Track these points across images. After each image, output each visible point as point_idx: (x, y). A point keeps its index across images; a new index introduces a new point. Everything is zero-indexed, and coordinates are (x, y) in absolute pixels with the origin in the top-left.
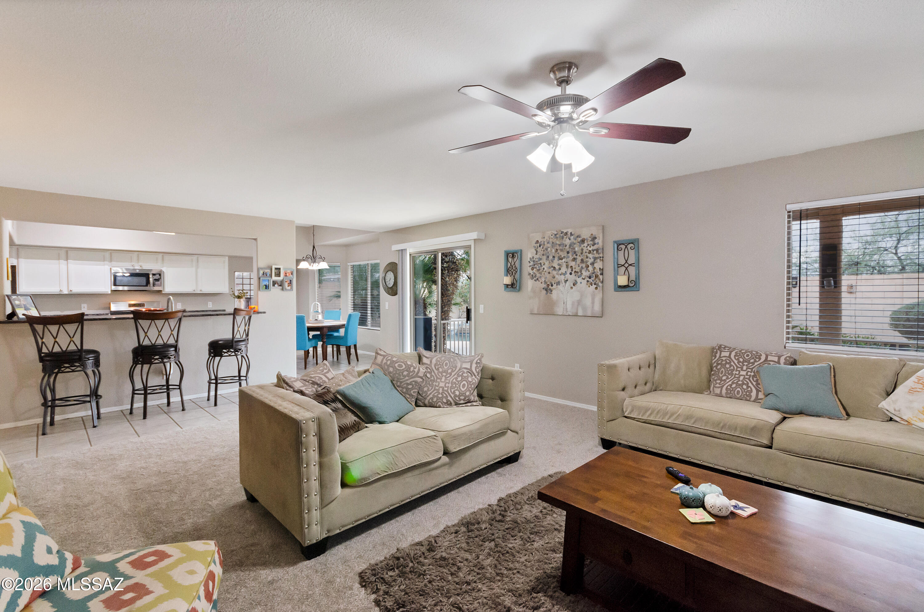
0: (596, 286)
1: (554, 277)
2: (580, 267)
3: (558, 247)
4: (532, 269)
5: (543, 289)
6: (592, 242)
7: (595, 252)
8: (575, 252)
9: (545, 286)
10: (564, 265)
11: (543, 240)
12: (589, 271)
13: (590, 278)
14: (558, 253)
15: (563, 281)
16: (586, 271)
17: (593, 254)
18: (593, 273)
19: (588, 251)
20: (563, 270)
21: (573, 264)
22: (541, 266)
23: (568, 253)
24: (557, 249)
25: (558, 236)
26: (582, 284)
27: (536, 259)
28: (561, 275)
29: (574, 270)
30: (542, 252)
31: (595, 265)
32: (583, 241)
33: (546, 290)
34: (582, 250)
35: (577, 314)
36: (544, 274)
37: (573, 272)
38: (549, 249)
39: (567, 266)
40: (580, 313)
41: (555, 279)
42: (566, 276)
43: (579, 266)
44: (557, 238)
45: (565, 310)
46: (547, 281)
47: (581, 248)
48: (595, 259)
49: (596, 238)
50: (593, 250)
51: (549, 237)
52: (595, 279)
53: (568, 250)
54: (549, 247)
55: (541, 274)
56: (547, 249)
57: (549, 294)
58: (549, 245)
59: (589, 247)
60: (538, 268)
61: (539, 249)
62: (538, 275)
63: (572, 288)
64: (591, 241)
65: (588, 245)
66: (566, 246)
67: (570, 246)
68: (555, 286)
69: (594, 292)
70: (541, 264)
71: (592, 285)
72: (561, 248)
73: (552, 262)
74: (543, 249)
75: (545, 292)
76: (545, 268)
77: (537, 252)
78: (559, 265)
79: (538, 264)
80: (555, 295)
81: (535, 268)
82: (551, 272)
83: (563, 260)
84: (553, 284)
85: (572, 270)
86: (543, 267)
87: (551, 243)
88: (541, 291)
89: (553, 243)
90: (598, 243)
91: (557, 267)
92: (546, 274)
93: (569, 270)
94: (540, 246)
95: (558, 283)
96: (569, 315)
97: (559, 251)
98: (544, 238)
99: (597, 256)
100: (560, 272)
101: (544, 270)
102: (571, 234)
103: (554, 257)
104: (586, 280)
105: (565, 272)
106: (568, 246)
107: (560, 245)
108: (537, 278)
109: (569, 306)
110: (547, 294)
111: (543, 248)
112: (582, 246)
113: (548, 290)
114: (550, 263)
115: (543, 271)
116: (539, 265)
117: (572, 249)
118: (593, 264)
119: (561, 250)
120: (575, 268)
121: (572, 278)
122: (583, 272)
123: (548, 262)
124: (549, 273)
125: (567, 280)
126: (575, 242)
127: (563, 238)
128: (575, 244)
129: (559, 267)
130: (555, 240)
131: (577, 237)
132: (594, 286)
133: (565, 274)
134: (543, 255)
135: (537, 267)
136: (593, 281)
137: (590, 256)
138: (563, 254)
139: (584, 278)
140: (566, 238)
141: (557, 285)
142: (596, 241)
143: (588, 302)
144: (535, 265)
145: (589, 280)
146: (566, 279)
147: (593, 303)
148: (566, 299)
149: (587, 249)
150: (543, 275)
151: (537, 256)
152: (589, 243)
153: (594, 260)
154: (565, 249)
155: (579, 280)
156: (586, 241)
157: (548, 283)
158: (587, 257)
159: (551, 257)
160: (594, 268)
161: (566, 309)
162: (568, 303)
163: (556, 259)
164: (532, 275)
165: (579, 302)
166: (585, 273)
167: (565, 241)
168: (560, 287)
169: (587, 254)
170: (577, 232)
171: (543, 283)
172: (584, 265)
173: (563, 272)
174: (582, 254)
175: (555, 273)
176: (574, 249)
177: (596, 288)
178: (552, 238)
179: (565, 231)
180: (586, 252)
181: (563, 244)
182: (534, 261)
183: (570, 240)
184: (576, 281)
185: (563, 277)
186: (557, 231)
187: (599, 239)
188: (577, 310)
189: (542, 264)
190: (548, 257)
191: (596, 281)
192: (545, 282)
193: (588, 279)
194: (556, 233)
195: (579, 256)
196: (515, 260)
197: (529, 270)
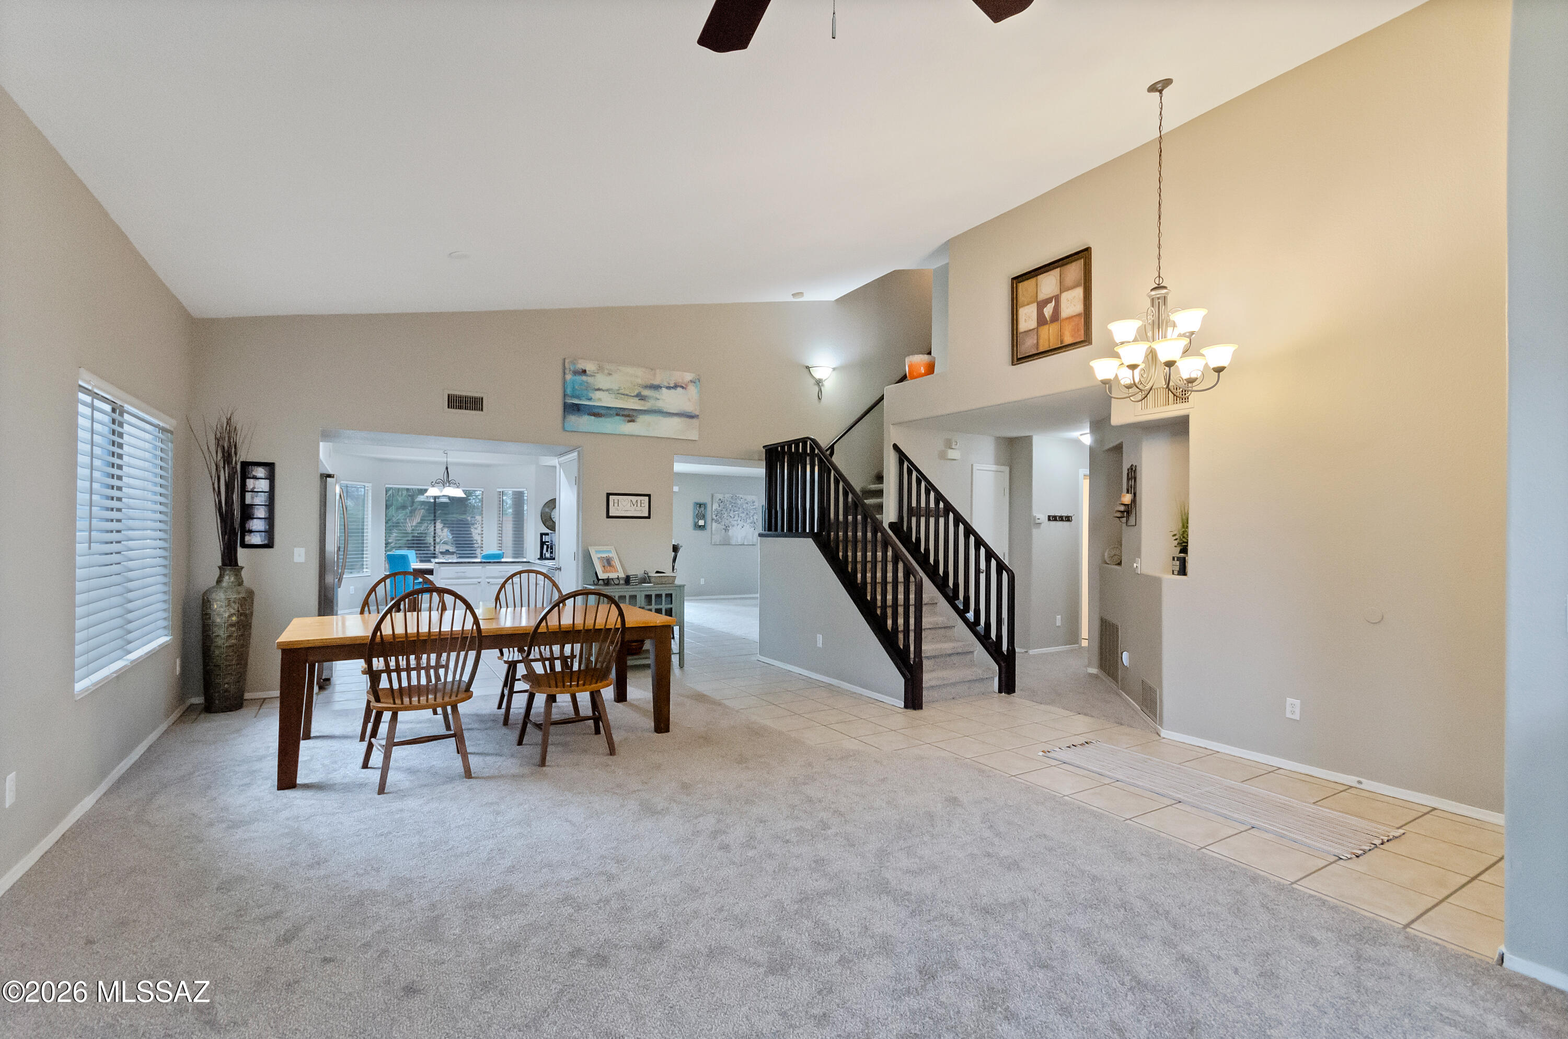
4: (716, 516)
6: (753, 504)
7: (754, 510)
8: (743, 509)
10: (737, 515)
11: (724, 498)
13: (751, 523)
18: (753, 521)
19: (750, 509)
20: (736, 518)
26: (747, 526)
28: (734, 521)
30: (723, 506)
43: (745, 517)
59: (751, 507)
61: (721, 504)
62: (720, 520)
67: (741, 505)
69: (753, 531)
70: (722, 513)
71: (752, 528)
75: (724, 531)
77: (719, 505)
79: (720, 513)
80: (730, 533)
82: (728, 519)
83: (736, 512)
84: (730, 526)
86: (724, 515)
91: (732, 516)
94: (722, 502)
95: (733, 526)
96: (739, 544)
102: (741, 498)
103: (730, 510)
111: (724, 504)
112: (747, 505)
113: (726, 529)
118: (753, 516)
119: (735, 507)
121: (741, 523)
122: (748, 520)
125: (738, 524)
131: (745, 500)
135: (719, 515)
137: (752, 511)
139: (748, 523)
140: (738, 500)
143: (750, 536)
144: (718, 513)
147: (753, 537)
148: (738, 535)
151: (720, 508)
155: (745, 525)
156: (749, 503)
159: (728, 510)
163: (732, 511)
165: (745, 537)
168: (734, 528)
170: (745, 497)
172: (748, 516)
174: (747, 510)
182: (717, 511)
187: (756, 503)
188: (744, 542)
191: (755, 526)
192: (725, 525)
196: (702, 509)
197: (714, 517)
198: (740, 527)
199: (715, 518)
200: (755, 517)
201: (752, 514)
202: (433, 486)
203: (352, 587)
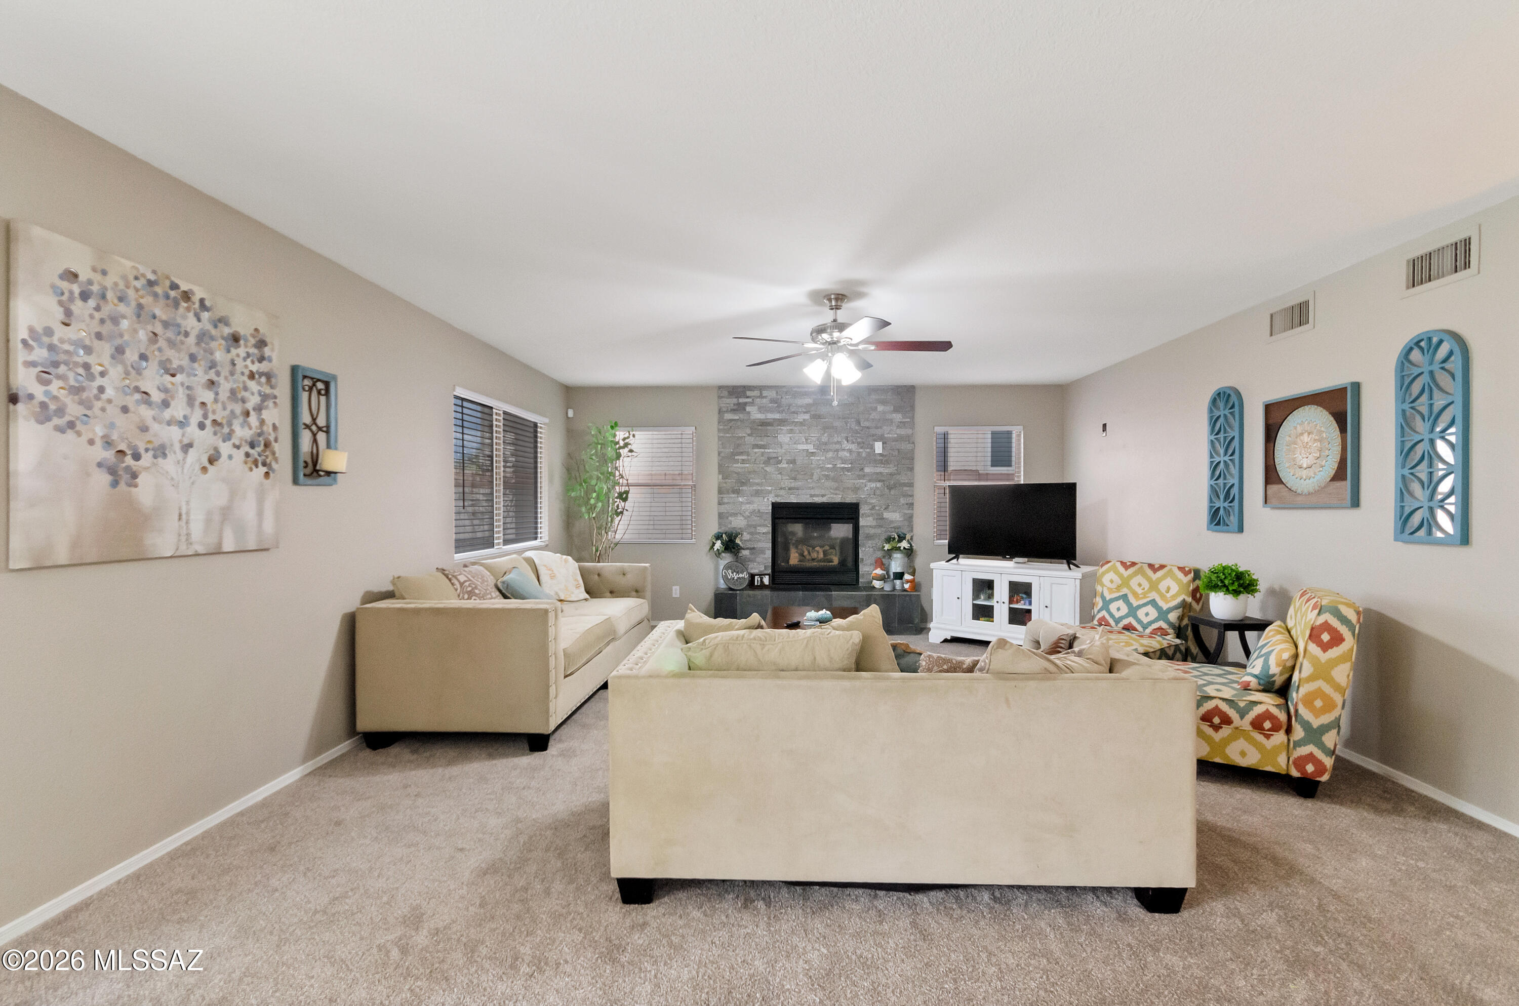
0: (265, 469)
1: (144, 429)
2: (227, 412)
3: (159, 329)
4: (45, 379)
5: (100, 465)
6: (256, 350)
7: (263, 379)
8: (213, 365)
9: (109, 455)
10: (181, 394)
11: (97, 277)
12: (250, 428)
13: (252, 445)
14: (160, 350)
15: (177, 447)
16: (242, 426)
17: (259, 383)
18: (259, 435)
19: (247, 372)
20: (178, 409)
21: (207, 396)
22: (91, 378)
23: (193, 358)
24: (155, 334)
25: (158, 290)
26: (233, 459)
29: (211, 417)
31: (265, 414)
32: (235, 339)
33: (112, 471)
34: (233, 364)
35: (220, 544)
36: (103, 410)
37: (208, 423)
38: (125, 324)
39: (191, 400)
40: (229, 545)
41: (148, 436)
42: (189, 430)
43: (224, 408)
44: (156, 295)
45: (183, 538)
46: (115, 436)
47: (229, 356)
48: (265, 397)
49: (263, 342)
50: (261, 374)
51: (124, 278)
52: (264, 451)
53: (194, 350)
54: (124, 317)
55: (88, 407)
56: (115, 320)
57: (122, 486)
58: (122, 308)
59: (249, 360)
60: (72, 382)
61: (80, 310)
62: (73, 408)
63: (204, 469)
64: (254, 345)
65: (248, 355)
66: (187, 334)
68: (147, 459)
69: (261, 484)
70: (87, 367)
71: (257, 466)
73: (139, 372)
74: (97, 315)
75: (105, 478)
76: (110, 392)
77: (68, 313)
78: (164, 389)
79: (76, 364)
80: (147, 488)
82: (130, 408)
83: (179, 378)
84: (142, 451)
85: (205, 416)
86: (99, 381)
87: (133, 304)
88: (88, 473)
89: (140, 307)
90: (270, 360)
91: (157, 396)
92: (113, 411)
93: (197, 416)
94: (84, 297)
95: (161, 451)
96: (197, 555)
97: (162, 343)
98: (104, 273)
99: (267, 390)
100: (167, 414)
101: (104, 396)
102: (203, 305)
103: (143, 357)
104: (241, 451)
105: (185, 417)
106: (192, 340)
107: (166, 324)
109: (197, 528)
110: (115, 484)
111: (98, 309)
112: (234, 351)
113: (119, 469)
114: (127, 373)
115: (97, 398)
116: (81, 371)
117: (205, 351)
118: (259, 409)
119: (171, 343)
120: (214, 412)
121: (205, 439)
122: (236, 426)
123: (120, 368)
124: (125, 410)
125: (190, 444)
126: (213, 332)
127: (176, 305)
128: (212, 338)
129: (163, 396)
130: (147, 300)
131: (219, 319)
132: (262, 469)
133: (182, 424)
134: (99, 336)
135: (71, 375)
136: (260, 455)
137: (252, 385)
138: (178, 359)
139: (237, 443)
140: (187, 308)
141: (155, 457)
142: (267, 351)
143: (247, 510)
144: (56, 364)
145: (251, 451)
146: (186, 441)
147: (260, 514)
148: (188, 503)
149: (246, 367)
150: (96, 410)
151: (71, 334)
152: (250, 349)
153: (263, 401)
154: (182, 343)
155: (226, 449)
156: (242, 342)
157: (122, 447)
158: (246, 389)
159: (131, 356)
160: (262, 422)
161: (188, 535)
162: (192, 517)
165: (226, 513)
166: (242, 433)
167: (184, 317)
168: (168, 464)
169: (245, 378)
171: (99, 442)
172: (238, 408)
173: (176, 414)
174: (232, 373)
175: (146, 413)
176: (212, 354)
177: (267, 474)
178: (137, 290)
179: (184, 287)
180: (243, 374)
181: (179, 326)
182: (51, 348)
183: (199, 320)
184: (216, 449)
185: (174, 433)
186: (154, 272)
187: (271, 349)
188: (221, 538)
189: (97, 370)
190: (120, 351)
191: (267, 457)
192: (108, 443)
193: (247, 448)
194: (152, 277)
195: (226, 378)
198: (196, 457)
200: (269, 415)
201: (254, 400)
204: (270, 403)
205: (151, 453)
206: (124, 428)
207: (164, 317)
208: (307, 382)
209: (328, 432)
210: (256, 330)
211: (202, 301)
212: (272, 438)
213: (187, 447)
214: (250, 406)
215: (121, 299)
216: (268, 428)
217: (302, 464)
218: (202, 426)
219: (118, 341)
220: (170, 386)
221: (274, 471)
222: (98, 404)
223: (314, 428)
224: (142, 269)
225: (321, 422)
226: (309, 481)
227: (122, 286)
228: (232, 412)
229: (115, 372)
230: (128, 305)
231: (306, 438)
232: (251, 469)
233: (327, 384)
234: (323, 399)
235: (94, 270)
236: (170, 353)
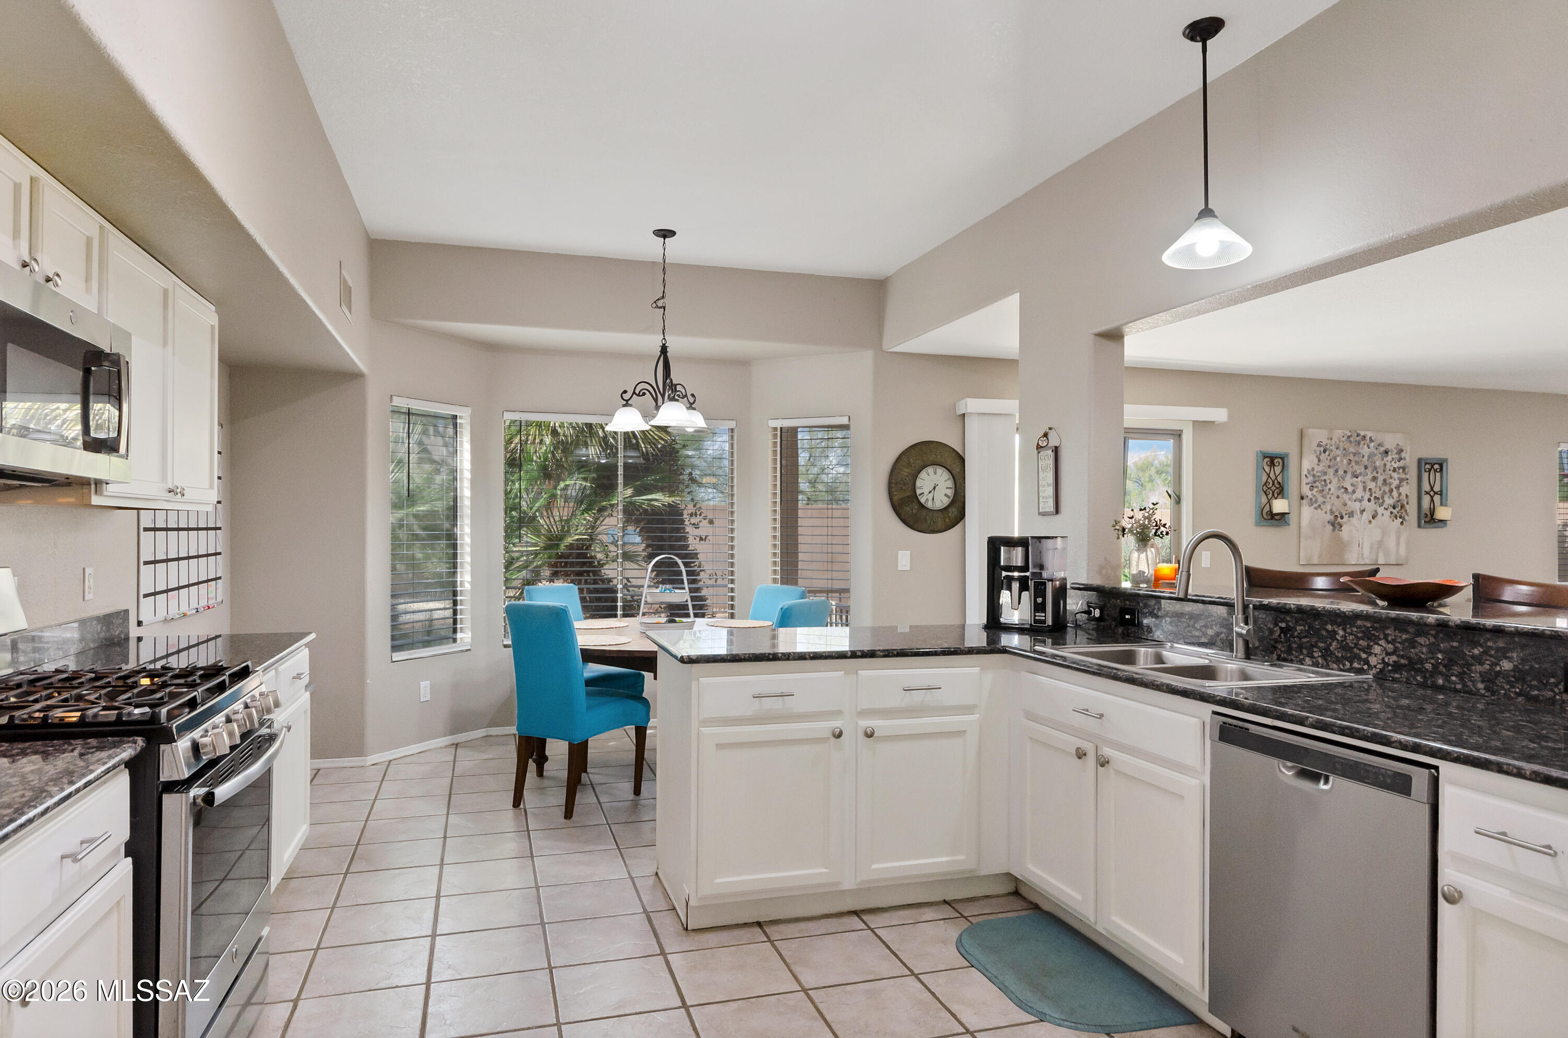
0: (1401, 520)
1: (1345, 505)
2: (1381, 492)
3: (1352, 457)
4: (1312, 488)
5: (1329, 522)
6: (1397, 456)
7: (1401, 470)
8: (1375, 468)
9: (1332, 518)
10: (1360, 486)
11: (1329, 442)
12: (1393, 498)
13: (1394, 507)
14: (1352, 467)
15: (1359, 512)
16: (1389, 498)
17: (1399, 473)
18: (1398, 501)
19: (1392, 469)
20: (1359, 494)
21: (1372, 485)
22: (1326, 485)
23: (1366, 467)
24: (1350, 460)
25: (1352, 439)
26: (1384, 516)
27: (1317, 472)
28: (1355, 501)
29: (1374, 495)
30: (1328, 463)
31: (1401, 490)
32: (1387, 453)
33: (1333, 525)
34: (1385, 465)
35: (1377, 561)
36: (1330, 498)
37: (1372, 498)
38: (1338, 459)
39: (1365, 489)
40: (1381, 560)
41: (1346, 508)
42: (1363, 503)
43: (1380, 490)
44: (1351, 442)
45: (1360, 556)
46: (1334, 510)
47: (1383, 462)
48: (1401, 480)
49: (1402, 451)
50: (1399, 468)
51: (1339, 439)
52: (1400, 510)
53: (1366, 463)
54: (1338, 456)
55: (1325, 498)
56: (1335, 458)
57: (1336, 531)
58: (1338, 452)
59: (1393, 462)
60: (1320, 489)
61: (1323, 457)
62: (1320, 500)
63: (1370, 522)
64: (1396, 453)
65: (1393, 459)
66: (1363, 456)
67: (1369, 457)
68: (1346, 517)
69: (1399, 529)
70: (1325, 481)
71: (1396, 519)
72: (1356, 458)
73: (1344, 479)
74: (1329, 458)
75: (1330, 528)
76: (1333, 489)
77: (1319, 460)
78: (1352, 485)
79: (1321, 481)
80: (1346, 532)
81: (1316, 487)
82: (1340, 496)
83: (1360, 478)
84: (1344, 515)
85: (1371, 496)
86: (1329, 486)
87: (1342, 449)
88: (1325, 526)
89: (1344, 449)
90: (1405, 459)
91: (1350, 489)
92: (1334, 498)
93: (1367, 496)
94: (1325, 451)
95: (1351, 514)
97: (1353, 464)
98: (1331, 439)
99: (1403, 476)
100: (1354, 497)
101: (1331, 492)
102: (1371, 440)
103: (1345, 472)
104: (1389, 512)
105: (1362, 497)
106: (1366, 459)
107: (1355, 454)
108: (1318, 504)
109: (1366, 552)
110: (1334, 530)
111: (1329, 455)
112: (1385, 459)
113: (1336, 524)
114: (1339, 480)
115: (1329, 494)
116: (1323, 483)
117: (1371, 462)
118: (1398, 487)
119: (1357, 463)
120: (1375, 492)
121: (1371, 507)
122: (1386, 498)
123: (1336, 479)
124: (1338, 497)
125: (1364, 510)
126: (1376, 452)
127: (1359, 443)
129: (1353, 488)
130: (1347, 445)
131: (1379, 445)
132: (1400, 520)
133: (1360, 501)
134: (1329, 467)
135: (1320, 485)
136: (1398, 513)
137: (1395, 475)
138: (1359, 469)
139: (1386, 507)
140: (1364, 444)
141: (1349, 517)
142: (1403, 455)
143: (1391, 543)
144: (1315, 482)
145: (1393, 511)
146: (1362, 508)
147: (1398, 545)
148: (1362, 538)
149: (1392, 466)
150: (1328, 499)
151: (1320, 468)
152: (1394, 457)
153: (1400, 483)
154: (1361, 461)
155: (1380, 510)
156: (1390, 453)
157: (1337, 514)
158: (1391, 478)
159: (1341, 472)
160: (1400, 494)
161: (1362, 554)
162: (1364, 546)
163: (1349, 475)
164: (1311, 499)
165: (1380, 544)
166: (1389, 501)
167: (1362, 448)
168: (1354, 520)
169: (1391, 472)
170: (1379, 437)
171: (1328, 512)
172: (1387, 489)
173: (1358, 496)
174: (1384, 471)
175: (1346, 497)
176: (1375, 463)
177: (1402, 523)
178: (1343, 442)
179: (1362, 434)
180: (1390, 470)
181: (1360, 453)
182: (1314, 476)
183: (1369, 448)
184: (1376, 511)
185: (1357, 504)
186: (1350, 431)
187: (1406, 453)
188: (1377, 557)
189: (1328, 481)
190: (1337, 471)
191: (1402, 513)
192: (1332, 512)
193: (1392, 510)
194: (1349, 434)
195: (1382, 474)
196: (1278, 470)
197: (1306, 490)
198: (1367, 516)
199: (1309, 493)
200: (1404, 490)
201: (1396, 483)
202: (627, 404)
203: (425, 685)
204: (1405, 483)
205: (1347, 515)
206: (1338, 503)
207: (1354, 451)
208: (1428, 466)
209: (1441, 495)
210: (1398, 445)
211: (1370, 438)
212: (1405, 503)
213: (1362, 511)
214: (1393, 486)
215: (1337, 448)
216: (1403, 497)
217: (1423, 516)
218: (1369, 500)
219: (1336, 467)
220: (1355, 483)
221: (1406, 521)
222: (1328, 496)
223: (1432, 493)
224: (1345, 432)
225: (1437, 488)
226: (1428, 525)
227: (1338, 442)
228: (1384, 491)
229: (1335, 481)
230: (1340, 450)
231: (1426, 500)
232: (1393, 521)
233: (1441, 465)
234: (1438, 475)
235: (1328, 439)
236: (1356, 467)
